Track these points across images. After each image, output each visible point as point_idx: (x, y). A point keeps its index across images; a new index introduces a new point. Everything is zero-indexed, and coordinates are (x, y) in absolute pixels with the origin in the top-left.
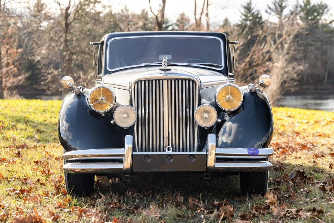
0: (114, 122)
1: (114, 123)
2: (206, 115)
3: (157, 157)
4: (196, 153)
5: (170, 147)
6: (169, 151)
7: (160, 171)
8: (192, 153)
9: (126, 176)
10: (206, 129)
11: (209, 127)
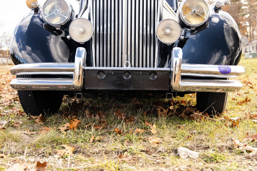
0: (71, 37)
1: (70, 39)
2: (168, 31)
3: (113, 73)
4: (156, 68)
5: (129, 62)
6: (127, 66)
7: (116, 89)
8: (152, 69)
9: (77, 94)
10: (168, 46)
11: (171, 44)
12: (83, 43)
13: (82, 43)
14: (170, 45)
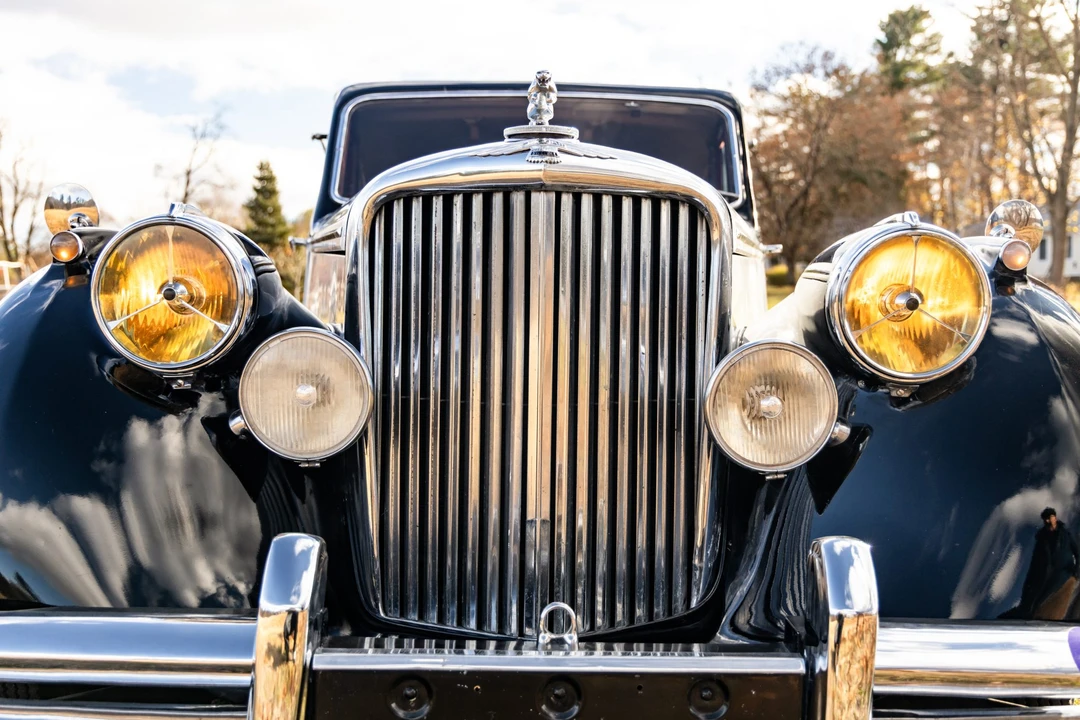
1: (244, 432)
10: (770, 480)
11: (784, 473)
12: (315, 462)
13: (308, 462)
14: (779, 476)
